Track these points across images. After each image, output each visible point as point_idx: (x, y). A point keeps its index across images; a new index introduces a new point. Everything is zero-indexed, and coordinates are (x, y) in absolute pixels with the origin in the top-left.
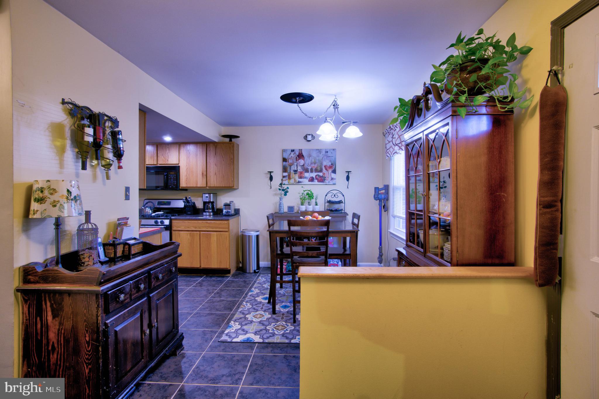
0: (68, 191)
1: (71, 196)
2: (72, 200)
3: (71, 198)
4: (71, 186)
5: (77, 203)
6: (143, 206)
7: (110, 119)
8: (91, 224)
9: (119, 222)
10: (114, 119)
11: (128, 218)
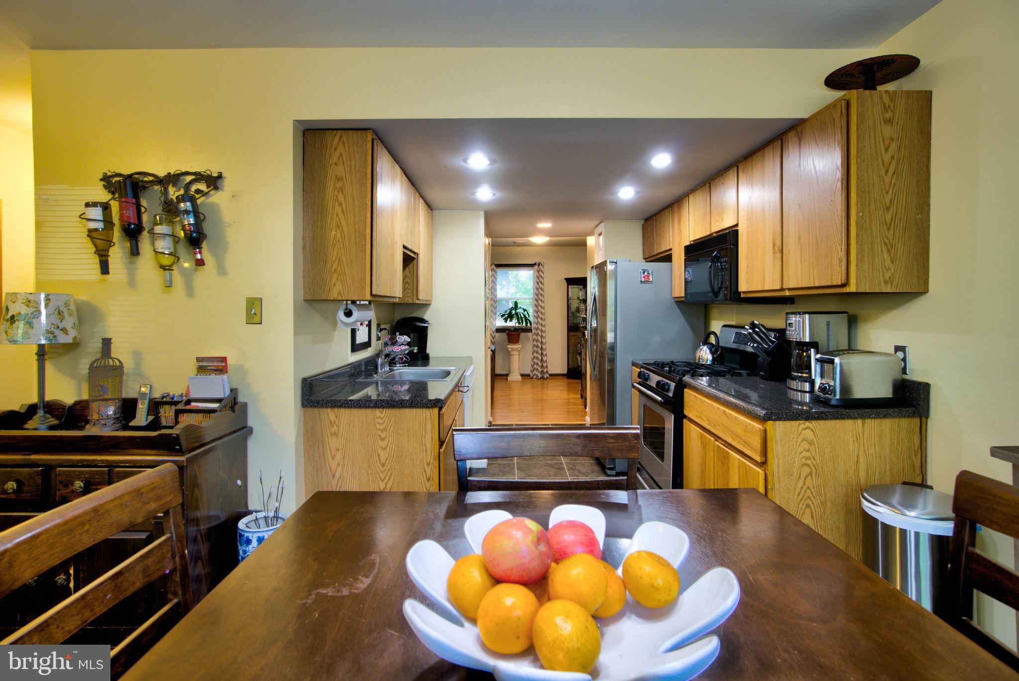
1: (7, 315)
2: (7, 320)
3: (7, 318)
4: (11, 301)
7: (199, 177)
8: (113, 360)
9: (201, 364)
10: (206, 174)
11: (224, 359)
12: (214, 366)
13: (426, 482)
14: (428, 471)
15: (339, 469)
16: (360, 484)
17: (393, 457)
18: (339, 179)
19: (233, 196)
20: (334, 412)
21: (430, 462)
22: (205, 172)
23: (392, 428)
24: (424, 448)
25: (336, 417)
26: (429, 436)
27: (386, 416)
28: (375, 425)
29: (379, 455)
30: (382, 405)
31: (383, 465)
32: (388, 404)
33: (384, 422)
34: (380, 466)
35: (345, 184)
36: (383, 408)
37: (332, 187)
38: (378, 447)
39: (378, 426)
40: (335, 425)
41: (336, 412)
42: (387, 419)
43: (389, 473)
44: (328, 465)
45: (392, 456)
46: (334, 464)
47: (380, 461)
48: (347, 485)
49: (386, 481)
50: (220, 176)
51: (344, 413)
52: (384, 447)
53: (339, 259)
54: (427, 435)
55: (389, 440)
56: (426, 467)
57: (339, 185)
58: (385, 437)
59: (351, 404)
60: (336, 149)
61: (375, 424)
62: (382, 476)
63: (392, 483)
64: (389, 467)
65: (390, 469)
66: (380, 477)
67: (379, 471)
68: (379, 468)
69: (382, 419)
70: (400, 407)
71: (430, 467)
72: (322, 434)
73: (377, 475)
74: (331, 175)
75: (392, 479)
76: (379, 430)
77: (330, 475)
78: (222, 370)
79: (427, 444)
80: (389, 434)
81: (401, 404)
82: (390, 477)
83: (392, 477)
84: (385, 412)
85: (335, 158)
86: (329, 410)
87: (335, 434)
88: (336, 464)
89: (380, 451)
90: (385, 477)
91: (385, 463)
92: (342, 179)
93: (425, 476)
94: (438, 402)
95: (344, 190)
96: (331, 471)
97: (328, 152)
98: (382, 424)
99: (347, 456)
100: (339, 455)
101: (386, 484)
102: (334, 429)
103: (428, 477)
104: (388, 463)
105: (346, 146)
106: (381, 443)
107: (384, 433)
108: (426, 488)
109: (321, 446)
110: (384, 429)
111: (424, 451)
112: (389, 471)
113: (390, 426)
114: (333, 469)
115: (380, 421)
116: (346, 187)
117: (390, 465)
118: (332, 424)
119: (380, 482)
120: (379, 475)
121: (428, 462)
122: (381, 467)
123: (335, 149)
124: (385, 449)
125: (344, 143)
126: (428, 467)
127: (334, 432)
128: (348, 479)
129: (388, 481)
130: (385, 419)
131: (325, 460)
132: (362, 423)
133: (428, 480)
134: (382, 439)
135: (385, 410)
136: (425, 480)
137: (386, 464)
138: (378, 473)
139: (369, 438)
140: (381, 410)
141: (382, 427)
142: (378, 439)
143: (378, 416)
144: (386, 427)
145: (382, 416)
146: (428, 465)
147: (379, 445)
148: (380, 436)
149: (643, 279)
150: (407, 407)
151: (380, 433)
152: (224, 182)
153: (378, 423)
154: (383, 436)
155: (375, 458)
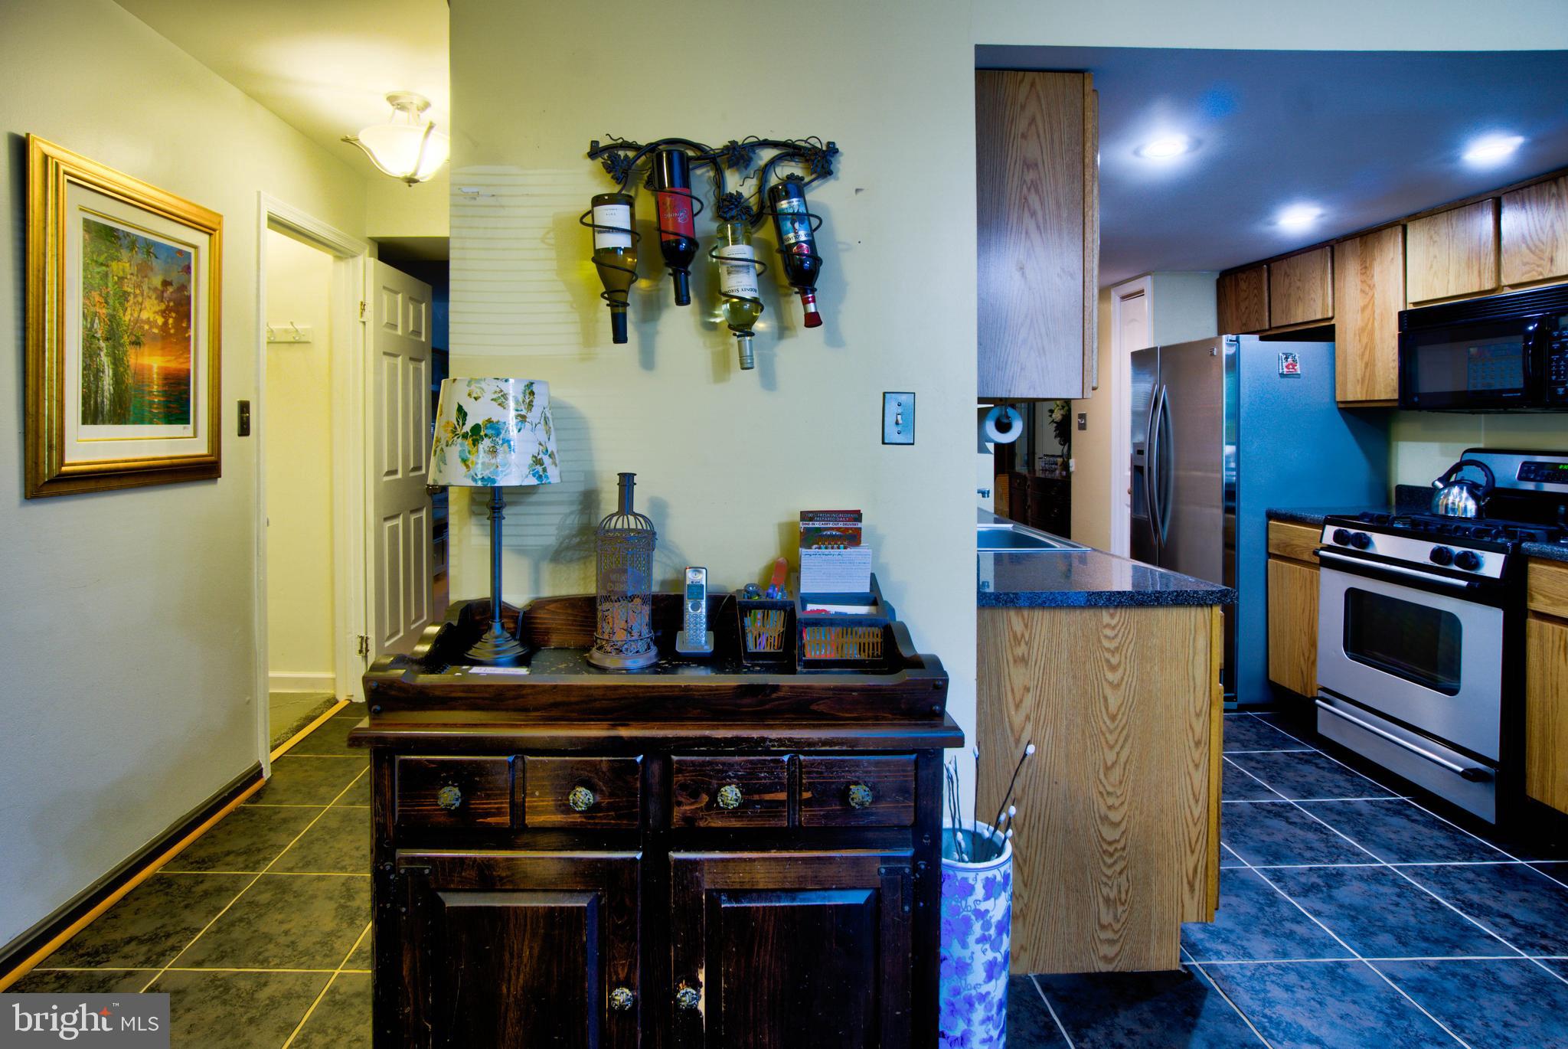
0: (460, 409)
1: (464, 424)
2: (465, 436)
3: (464, 431)
4: (469, 395)
5: (481, 446)
6: (1440, 480)
7: (791, 151)
8: (635, 518)
9: (811, 525)
10: (807, 145)
11: (856, 516)
12: (838, 529)
13: (1193, 749)
14: (1198, 727)
15: (1029, 727)
16: (1067, 756)
17: (1133, 702)
18: (1030, 165)
19: (857, 190)
20: (1023, 616)
21: (1201, 711)
22: (806, 141)
23: (1132, 646)
24: (1191, 684)
25: (1026, 626)
26: (1201, 659)
27: (1121, 623)
28: (1100, 641)
29: (1106, 699)
30: (1121, 602)
31: (1113, 718)
32: (1132, 599)
33: (1116, 635)
34: (1106, 719)
35: (1042, 175)
36: (1116, 607)
37: (1016, 179)
38: (1104, 683)
39: (1106, 643)
40: (1023, 643)
41: (1026, 616)
42: (1123, 630)
43: (1125, 733)
44: (1007, 719)
45: (1131, 700)
46: (1018, 719)
47: (1107, 710)
48: (1044, 757)
49: (1117, 748)
50: (832, 150)
51: (1040, 618)
52: (1116, 682)
53: (1032, 321)
54: (1197, 657)
55: (1125, 670)
56: (1194, 719)
57: (1030, 176)
58: (1120, 663)
59: (1061, 601)
60: (1023, 107)
61: (1099, 638)
62: (1111, 738)
63: (1128, 753)
64: (1124, 721)
65: (1125, 726)
66: (1107, 742)
67: (1104, 729)
68: (1105, 723)
69: (1113, 628)
70: (1153, 606)
71: (1201, 720)
72: (997, 658)
73: (1101, 737)
74: (1014, 155)
75: (1128, 745)
76: (1108, 650)
77: (1011, 739)
78: (853, 538)
79: (1196, 676)
80: (1126, 658)
81: (1157, 599)
82: (1126, 740)
83: (1130, 740)
84: (1118, 614)
85: (1022, 125)
86: (1012, 613)
87: (1023, 660)
88: (1023, 719)
89: (1108, 691)
90: (1117, 741)
91: (1117, 714)
92: (1036, 165)
93: (1190, 735)
94: (1226, 596)
95: (1040, 187)
96: (1012, 730)
97: (1007, 113)
98: (1113, 638)
99: (1045, 703)
100: (1029, 701)
101: (1118, 753)
102: (1021, 650)
103: (1196, 739)
104: (1123, 714)
105: (1043, 102)
106: (1110, 676)
107: (1117, 656)
108: (1193, 761)
109: (994, 683)
110: (1117, 648)
111: (1192, 690)
112: (1123, 729)
113: (1128, 641)
114: (1016, 727)
115: (1108, 632)
116: (1044, 182)
117: (1126, 717)
118: (1017, 640)
119: (1106, 750)
120: (1106, 738)
121: (1198, 711)
122: (1108, 722)
123: (1021, 106)
124: (1118, 686)
125: (1038, 97)
126: (1198, 719)
127: (1020, 655)
128: (1045, 748)
129: (1122, 747)
130: (1118, 628)
131: (1001, 711)
132: (1075, 636)
133: (1198, 744)
134: (1113, 668)
135: (1119, 610)
136: (1192, 744)
137: (1120, 716)
138: (1104, 734)
139: (1088, 666)
140: (1112, 611)
141: (1112, 645)
142: (1105, 668)
143: (1105, 624)
144: (1120, 643)
145: (1114, 622)
146: (1198, 715)
147: (1106, 680)
148: (1108, 661)
149: (1285, 370)
150: (1167, 605)
151: (1108, 655)
152: (839, 162)
153: (1106, 637)
154: (1114, 661)
155: (1098, 704)
